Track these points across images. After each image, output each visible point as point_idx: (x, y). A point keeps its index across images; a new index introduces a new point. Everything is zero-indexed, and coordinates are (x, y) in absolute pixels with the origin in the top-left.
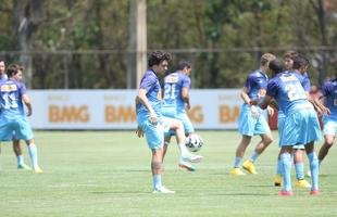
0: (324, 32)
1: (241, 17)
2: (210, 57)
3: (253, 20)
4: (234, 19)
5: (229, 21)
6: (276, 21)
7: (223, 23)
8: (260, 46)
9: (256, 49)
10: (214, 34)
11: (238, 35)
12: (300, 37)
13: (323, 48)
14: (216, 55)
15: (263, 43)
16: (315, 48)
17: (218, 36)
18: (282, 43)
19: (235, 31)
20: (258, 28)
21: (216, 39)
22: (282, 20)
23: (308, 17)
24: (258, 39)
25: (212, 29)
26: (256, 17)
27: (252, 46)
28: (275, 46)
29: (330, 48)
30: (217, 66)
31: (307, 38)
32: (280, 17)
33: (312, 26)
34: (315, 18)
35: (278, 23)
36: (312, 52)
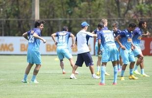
0: (119, 11)
1: (82, 4)
2: (68, 22)
3: (87, 6)
4: (79, 5)
5: (77, 6)
6: (98, 6)
7: (74, 7)
8: (90, 17)
9: (89, 19)
10: (70, 12)
11: (81, 12)
12: (109, 13)
13: (119, 18)
14: (71, 21)
15: (92, 16)
16: (115, 18)
17: (72, 13)
18: (100, 16)
19: (80, 10)
20: (90, 9)
21: (71, 14)
22: (100, 6)
23: (112, 4)
24: (90, 14)
25: (69, 9)
26: (89, 5)
27: (87, 18)
28: (97, 17)
29: (122, 18)
30: (71, 26)
31: (112, 14)
32: (100, 4)
33: (114, 9)
34: (116, 5)
35: (99, 7)
36: (114, 20)
